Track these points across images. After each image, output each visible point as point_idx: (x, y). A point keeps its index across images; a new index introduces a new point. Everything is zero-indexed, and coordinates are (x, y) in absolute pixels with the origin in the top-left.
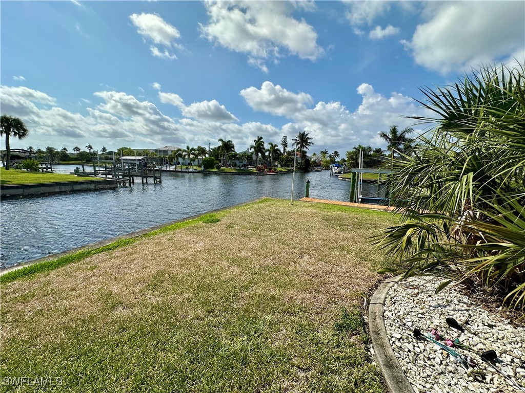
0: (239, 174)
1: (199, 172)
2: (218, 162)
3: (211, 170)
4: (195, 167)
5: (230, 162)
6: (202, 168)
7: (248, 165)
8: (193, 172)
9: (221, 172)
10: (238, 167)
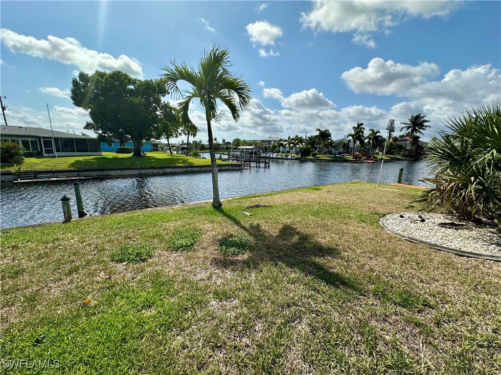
0: (333, 161)
1: (296, 159)
2: (314, 150)
3: (307, 158)
4: (293, 155)
5: (326, 150)
6: (300, 156)
7: (344, 153)
8: (291, 159)
9: (317, 159)
10: (334, 154)
